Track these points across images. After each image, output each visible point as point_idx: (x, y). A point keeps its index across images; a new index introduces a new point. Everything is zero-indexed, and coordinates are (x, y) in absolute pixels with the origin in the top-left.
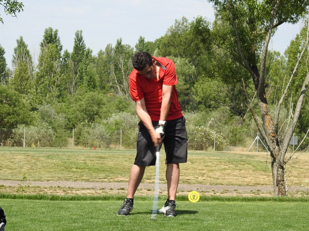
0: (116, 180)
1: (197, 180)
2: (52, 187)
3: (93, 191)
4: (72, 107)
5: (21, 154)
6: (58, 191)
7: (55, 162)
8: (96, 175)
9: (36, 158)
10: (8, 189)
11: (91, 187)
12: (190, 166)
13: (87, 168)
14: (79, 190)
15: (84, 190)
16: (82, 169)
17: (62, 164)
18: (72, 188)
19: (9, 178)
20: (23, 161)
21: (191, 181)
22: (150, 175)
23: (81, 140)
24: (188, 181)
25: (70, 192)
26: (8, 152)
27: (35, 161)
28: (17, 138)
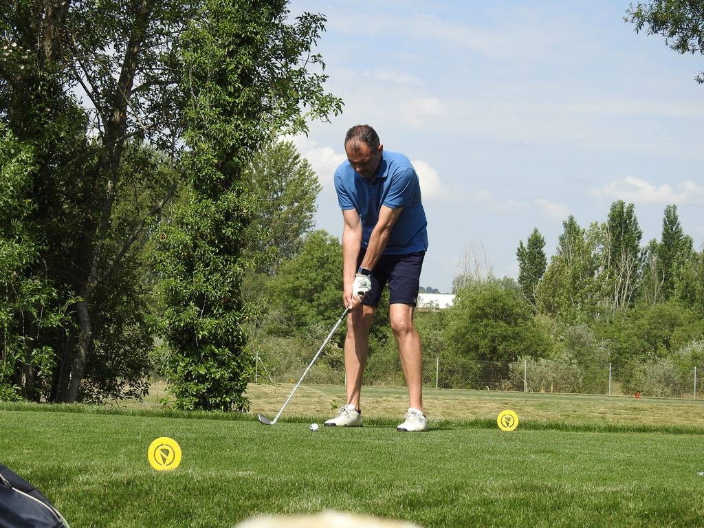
28: (517, 378)
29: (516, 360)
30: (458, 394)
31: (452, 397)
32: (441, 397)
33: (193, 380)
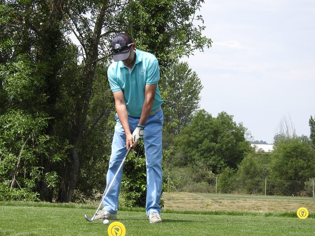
27: (309, 208)
28: (309, 190)
29: (308, 180)
30: (277, 198)
31: (274, 200)
32: (268, 200)
33: (133, 191)
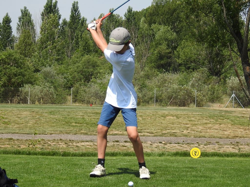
0: (111, 133)
1: (182, 133)
2: (55, 140)
3: (91, 143)
4: (70, 69)
5: (27, 110)
6: (60, 144)
7: (57, 117)
8: (94, 129)
9: (40, 114)
10: (16, 142)
11: (90, 140)
12: (176, 121)
13: (85, 122)
14: (78, 143)
15: (83, 142)
16: (81, 124)
17: (63, 119)
18: (73, 141)
19: (17, 132)
20: (29, 117)
21: (177, 134)
22: (141, 128)
23: (78, 98)
24: (175, 134)
25: (71, 144)
26: (15, 109)
